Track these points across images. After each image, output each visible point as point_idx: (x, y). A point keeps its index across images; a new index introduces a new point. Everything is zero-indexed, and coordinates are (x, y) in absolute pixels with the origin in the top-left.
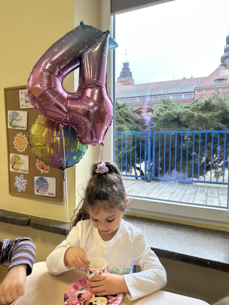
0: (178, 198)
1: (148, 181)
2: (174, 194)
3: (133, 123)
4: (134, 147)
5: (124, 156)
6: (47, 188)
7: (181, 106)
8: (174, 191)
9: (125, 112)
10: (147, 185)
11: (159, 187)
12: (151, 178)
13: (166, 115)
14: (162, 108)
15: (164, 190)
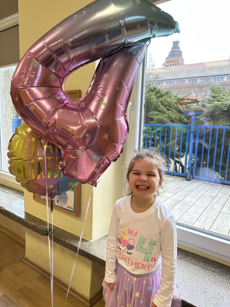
0: (219, 205)
1: (187, 180)
2: (215, 199)
3: (176, 113)
4: (174, 141)
6: (67, 200)
8: (216, 195)
9: (167, 100)
10: (186, 185)
11: (198, 188)
12: (191, 177)
13: (213, 106)
14: (210, 98)
15: (203, 193)
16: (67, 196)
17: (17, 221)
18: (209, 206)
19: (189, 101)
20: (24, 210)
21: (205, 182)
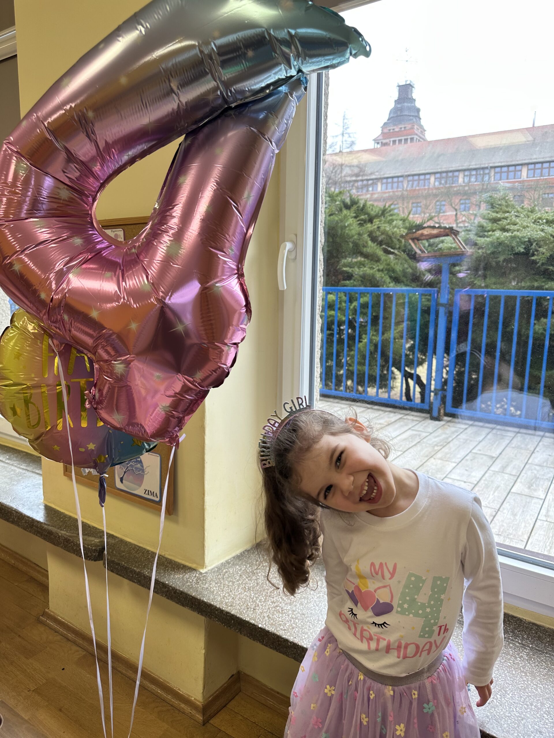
0: (506, 476)
1: (433, 418)
2: (498, 461)
3: (406, 261)
4: (400, 327)
5: (372, 348)
6: (143, 477)
7: (540, 218)
8: (500, 454)
9: (385, 230)
10: (430, 430)
11: (459, 437)
12: (442, 411)
13: (492, 243)
14: (484, 223)
15: (471, 448)
16: (143, 466)
17: (25, 529)
18: (484, 478)
19: (435, 232)
20: (42, 501)
21: (477, 423)
